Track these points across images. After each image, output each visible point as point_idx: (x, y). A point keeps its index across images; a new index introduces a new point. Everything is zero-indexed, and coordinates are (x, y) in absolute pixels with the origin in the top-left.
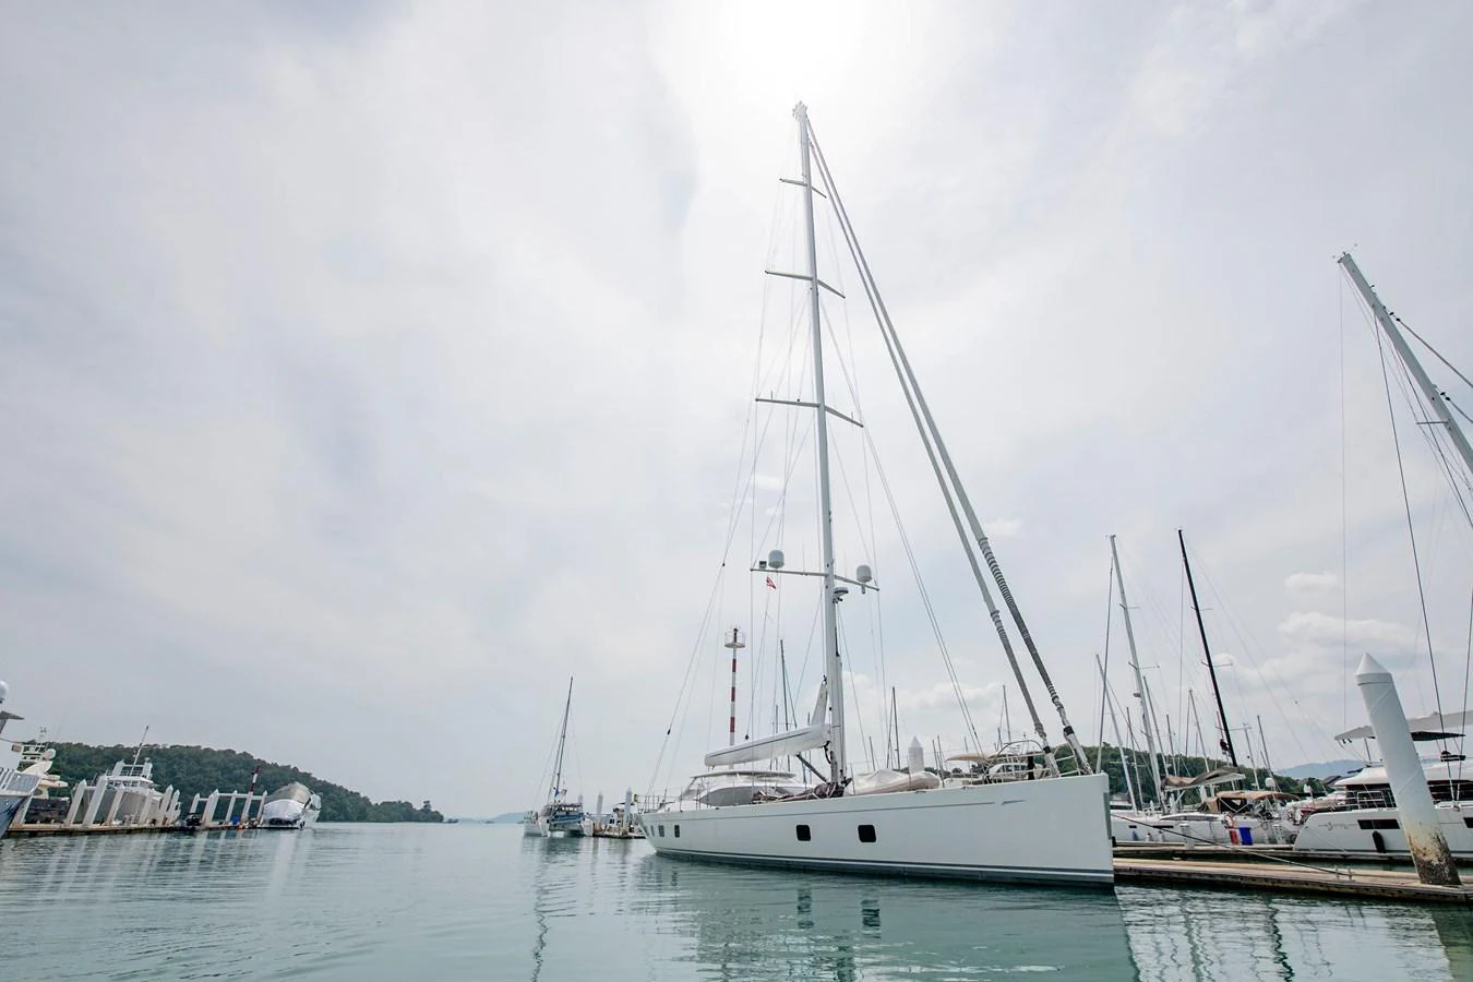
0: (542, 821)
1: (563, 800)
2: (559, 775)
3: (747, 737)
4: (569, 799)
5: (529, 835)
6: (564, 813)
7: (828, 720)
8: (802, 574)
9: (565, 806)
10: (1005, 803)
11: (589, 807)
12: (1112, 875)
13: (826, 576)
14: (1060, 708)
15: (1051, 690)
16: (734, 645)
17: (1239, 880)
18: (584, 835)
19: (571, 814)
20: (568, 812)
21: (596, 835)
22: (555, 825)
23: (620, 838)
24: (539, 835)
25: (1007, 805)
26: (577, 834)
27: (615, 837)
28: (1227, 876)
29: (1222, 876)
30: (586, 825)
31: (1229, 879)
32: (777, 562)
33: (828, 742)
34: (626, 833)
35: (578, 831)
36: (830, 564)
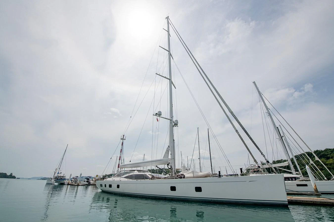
0: (53, 180)
1: (59, 175)
2: (59, 169)
3: (130, 161)
4: (62, 175)
5: (48, 184)
6: (60, 178)
7: (170, 157)
8: (165, 118)
9: (60, 177)
10: (250, 181)
11: (67, 177)
12: (287, 202)
13: (171, 120)
14: (264, 156)
15: (260, 151)
16: (122, 139)
17: (302, 201)
18: (65, 184)
19: (62, 179)
20: (61, 178)
21: (68, 184)
22: (57, 182)
23: (77, 185)
24: (52, 184)
25: (250, 182)
26: (63, 184)
27: (75, 185)
28: (297, 200)
29: (296, 200)
30: (66, 182)
31: (298, 201)
32: (159, 114)
33: (169, 163)
34: (79, 184)
35: (63, 183)
36: (172, 117)
